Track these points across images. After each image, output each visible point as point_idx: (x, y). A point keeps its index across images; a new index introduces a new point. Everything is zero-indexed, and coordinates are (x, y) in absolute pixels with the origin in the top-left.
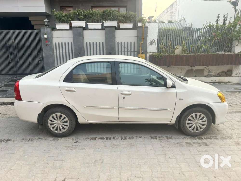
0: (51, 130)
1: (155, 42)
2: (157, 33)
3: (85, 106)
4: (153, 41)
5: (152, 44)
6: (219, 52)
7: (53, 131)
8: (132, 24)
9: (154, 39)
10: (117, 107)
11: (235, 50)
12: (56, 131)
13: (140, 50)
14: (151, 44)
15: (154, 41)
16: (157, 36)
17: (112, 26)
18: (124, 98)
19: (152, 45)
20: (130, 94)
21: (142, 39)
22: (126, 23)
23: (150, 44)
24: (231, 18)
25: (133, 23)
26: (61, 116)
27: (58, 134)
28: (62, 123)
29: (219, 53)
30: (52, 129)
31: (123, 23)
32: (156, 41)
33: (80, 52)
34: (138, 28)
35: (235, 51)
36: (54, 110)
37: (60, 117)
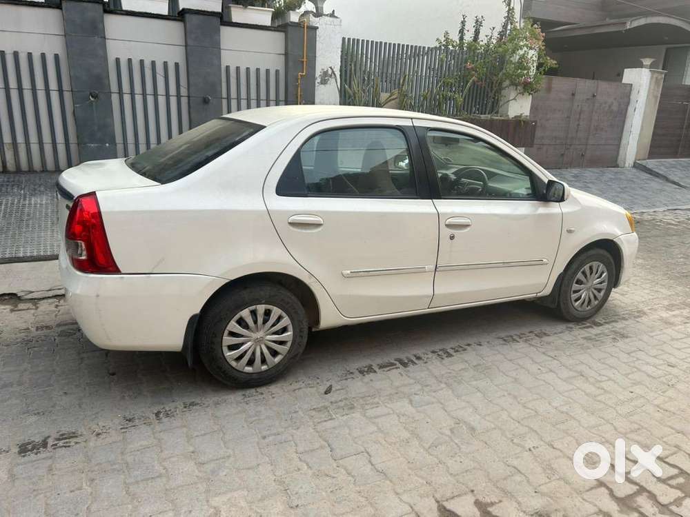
0: (232, 367)
1: (334, 74)
2: (340, 50)
3: (349, 272)
4: (330, 72)
5: (325, 80)
6: (481, 114)
7: (237, 368)
8: (271, 14)
9: (331, 68)
10: (433, 267)
11: (508, 111)
12: (249, 369)
13: (297, 97)
14: (324, 82)
15: (333, 72)
16: (340, 60)
17: (210, 10)
18: (452, 238)
19: (327, 86)
20: (467, 226)
21: (303, 62)
22: (254, 6)
23: (321, 81)
24: (494, 28)
25: (273, 10)
26: (268, 313)
27: (254, 376)
28: (269, 337)
29: (482, 116)
30: (234, 364)
31: (241, 6)
32: (338, 74)
33: (97, 92)
34: (289, 29)
35: (509, 114)
36: (245, 294)
37: (267, 318)
